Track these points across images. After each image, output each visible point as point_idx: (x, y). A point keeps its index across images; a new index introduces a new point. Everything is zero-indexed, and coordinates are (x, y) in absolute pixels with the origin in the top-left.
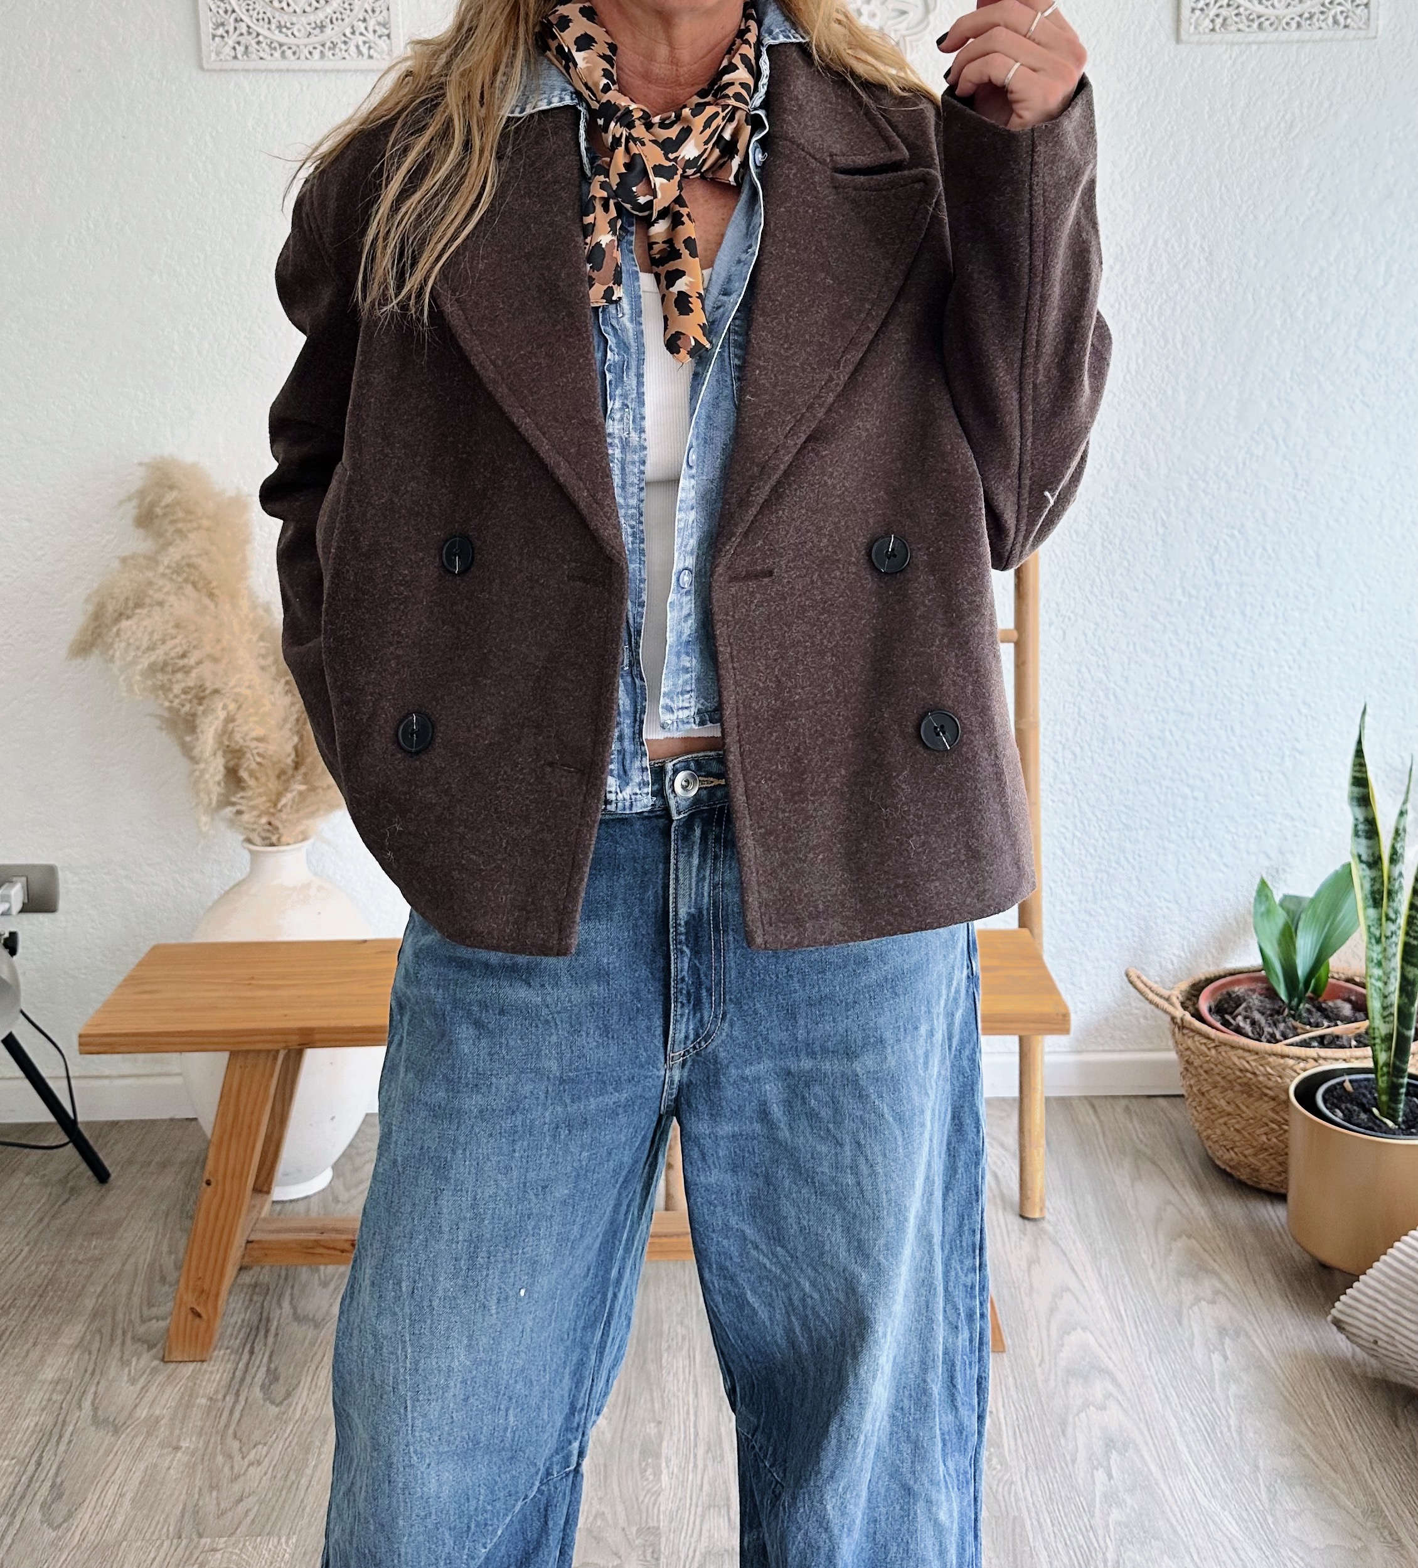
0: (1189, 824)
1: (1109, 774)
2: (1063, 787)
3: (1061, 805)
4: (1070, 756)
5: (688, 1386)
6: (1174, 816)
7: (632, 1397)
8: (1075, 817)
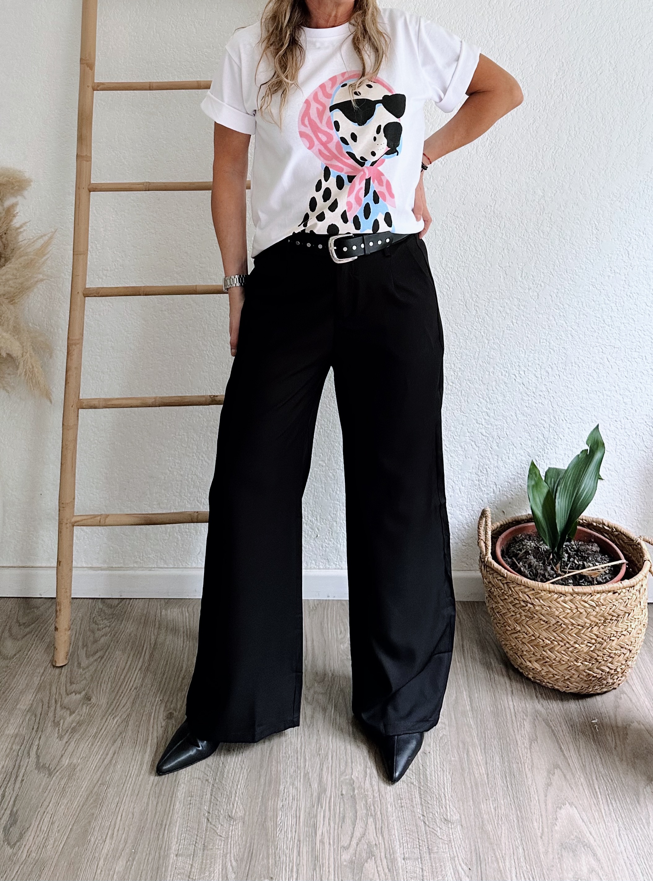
0: (622, 420)
1: (569, 386)
2: (542, 394)
3: (540, 405)
4: (545, 374)
5: (294, 842)
6: (613, 415)
7: (254, 852)
8: (550, 413)
